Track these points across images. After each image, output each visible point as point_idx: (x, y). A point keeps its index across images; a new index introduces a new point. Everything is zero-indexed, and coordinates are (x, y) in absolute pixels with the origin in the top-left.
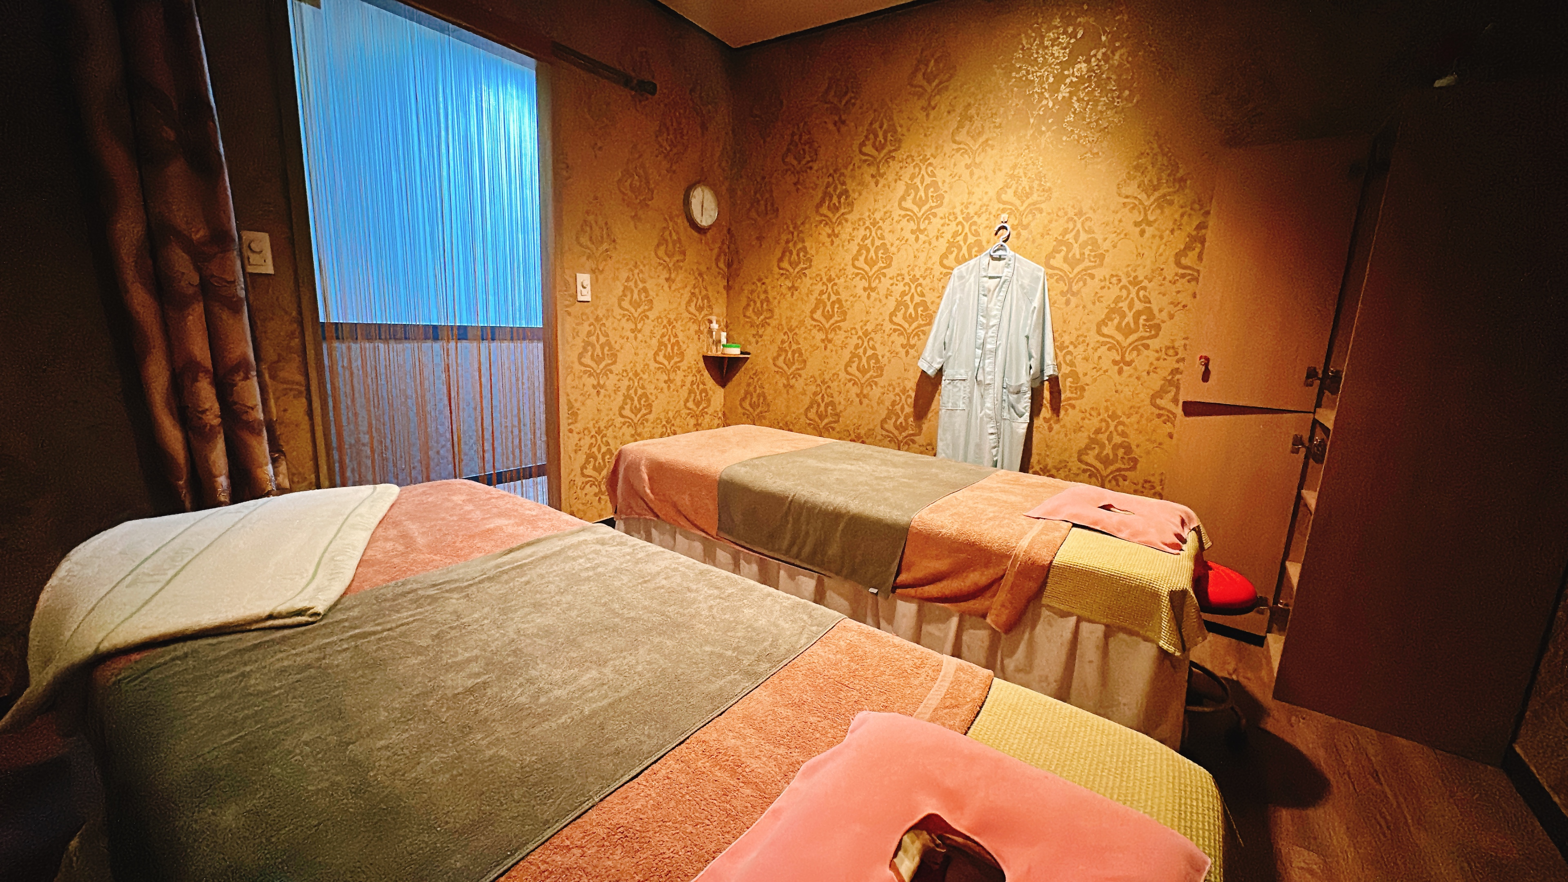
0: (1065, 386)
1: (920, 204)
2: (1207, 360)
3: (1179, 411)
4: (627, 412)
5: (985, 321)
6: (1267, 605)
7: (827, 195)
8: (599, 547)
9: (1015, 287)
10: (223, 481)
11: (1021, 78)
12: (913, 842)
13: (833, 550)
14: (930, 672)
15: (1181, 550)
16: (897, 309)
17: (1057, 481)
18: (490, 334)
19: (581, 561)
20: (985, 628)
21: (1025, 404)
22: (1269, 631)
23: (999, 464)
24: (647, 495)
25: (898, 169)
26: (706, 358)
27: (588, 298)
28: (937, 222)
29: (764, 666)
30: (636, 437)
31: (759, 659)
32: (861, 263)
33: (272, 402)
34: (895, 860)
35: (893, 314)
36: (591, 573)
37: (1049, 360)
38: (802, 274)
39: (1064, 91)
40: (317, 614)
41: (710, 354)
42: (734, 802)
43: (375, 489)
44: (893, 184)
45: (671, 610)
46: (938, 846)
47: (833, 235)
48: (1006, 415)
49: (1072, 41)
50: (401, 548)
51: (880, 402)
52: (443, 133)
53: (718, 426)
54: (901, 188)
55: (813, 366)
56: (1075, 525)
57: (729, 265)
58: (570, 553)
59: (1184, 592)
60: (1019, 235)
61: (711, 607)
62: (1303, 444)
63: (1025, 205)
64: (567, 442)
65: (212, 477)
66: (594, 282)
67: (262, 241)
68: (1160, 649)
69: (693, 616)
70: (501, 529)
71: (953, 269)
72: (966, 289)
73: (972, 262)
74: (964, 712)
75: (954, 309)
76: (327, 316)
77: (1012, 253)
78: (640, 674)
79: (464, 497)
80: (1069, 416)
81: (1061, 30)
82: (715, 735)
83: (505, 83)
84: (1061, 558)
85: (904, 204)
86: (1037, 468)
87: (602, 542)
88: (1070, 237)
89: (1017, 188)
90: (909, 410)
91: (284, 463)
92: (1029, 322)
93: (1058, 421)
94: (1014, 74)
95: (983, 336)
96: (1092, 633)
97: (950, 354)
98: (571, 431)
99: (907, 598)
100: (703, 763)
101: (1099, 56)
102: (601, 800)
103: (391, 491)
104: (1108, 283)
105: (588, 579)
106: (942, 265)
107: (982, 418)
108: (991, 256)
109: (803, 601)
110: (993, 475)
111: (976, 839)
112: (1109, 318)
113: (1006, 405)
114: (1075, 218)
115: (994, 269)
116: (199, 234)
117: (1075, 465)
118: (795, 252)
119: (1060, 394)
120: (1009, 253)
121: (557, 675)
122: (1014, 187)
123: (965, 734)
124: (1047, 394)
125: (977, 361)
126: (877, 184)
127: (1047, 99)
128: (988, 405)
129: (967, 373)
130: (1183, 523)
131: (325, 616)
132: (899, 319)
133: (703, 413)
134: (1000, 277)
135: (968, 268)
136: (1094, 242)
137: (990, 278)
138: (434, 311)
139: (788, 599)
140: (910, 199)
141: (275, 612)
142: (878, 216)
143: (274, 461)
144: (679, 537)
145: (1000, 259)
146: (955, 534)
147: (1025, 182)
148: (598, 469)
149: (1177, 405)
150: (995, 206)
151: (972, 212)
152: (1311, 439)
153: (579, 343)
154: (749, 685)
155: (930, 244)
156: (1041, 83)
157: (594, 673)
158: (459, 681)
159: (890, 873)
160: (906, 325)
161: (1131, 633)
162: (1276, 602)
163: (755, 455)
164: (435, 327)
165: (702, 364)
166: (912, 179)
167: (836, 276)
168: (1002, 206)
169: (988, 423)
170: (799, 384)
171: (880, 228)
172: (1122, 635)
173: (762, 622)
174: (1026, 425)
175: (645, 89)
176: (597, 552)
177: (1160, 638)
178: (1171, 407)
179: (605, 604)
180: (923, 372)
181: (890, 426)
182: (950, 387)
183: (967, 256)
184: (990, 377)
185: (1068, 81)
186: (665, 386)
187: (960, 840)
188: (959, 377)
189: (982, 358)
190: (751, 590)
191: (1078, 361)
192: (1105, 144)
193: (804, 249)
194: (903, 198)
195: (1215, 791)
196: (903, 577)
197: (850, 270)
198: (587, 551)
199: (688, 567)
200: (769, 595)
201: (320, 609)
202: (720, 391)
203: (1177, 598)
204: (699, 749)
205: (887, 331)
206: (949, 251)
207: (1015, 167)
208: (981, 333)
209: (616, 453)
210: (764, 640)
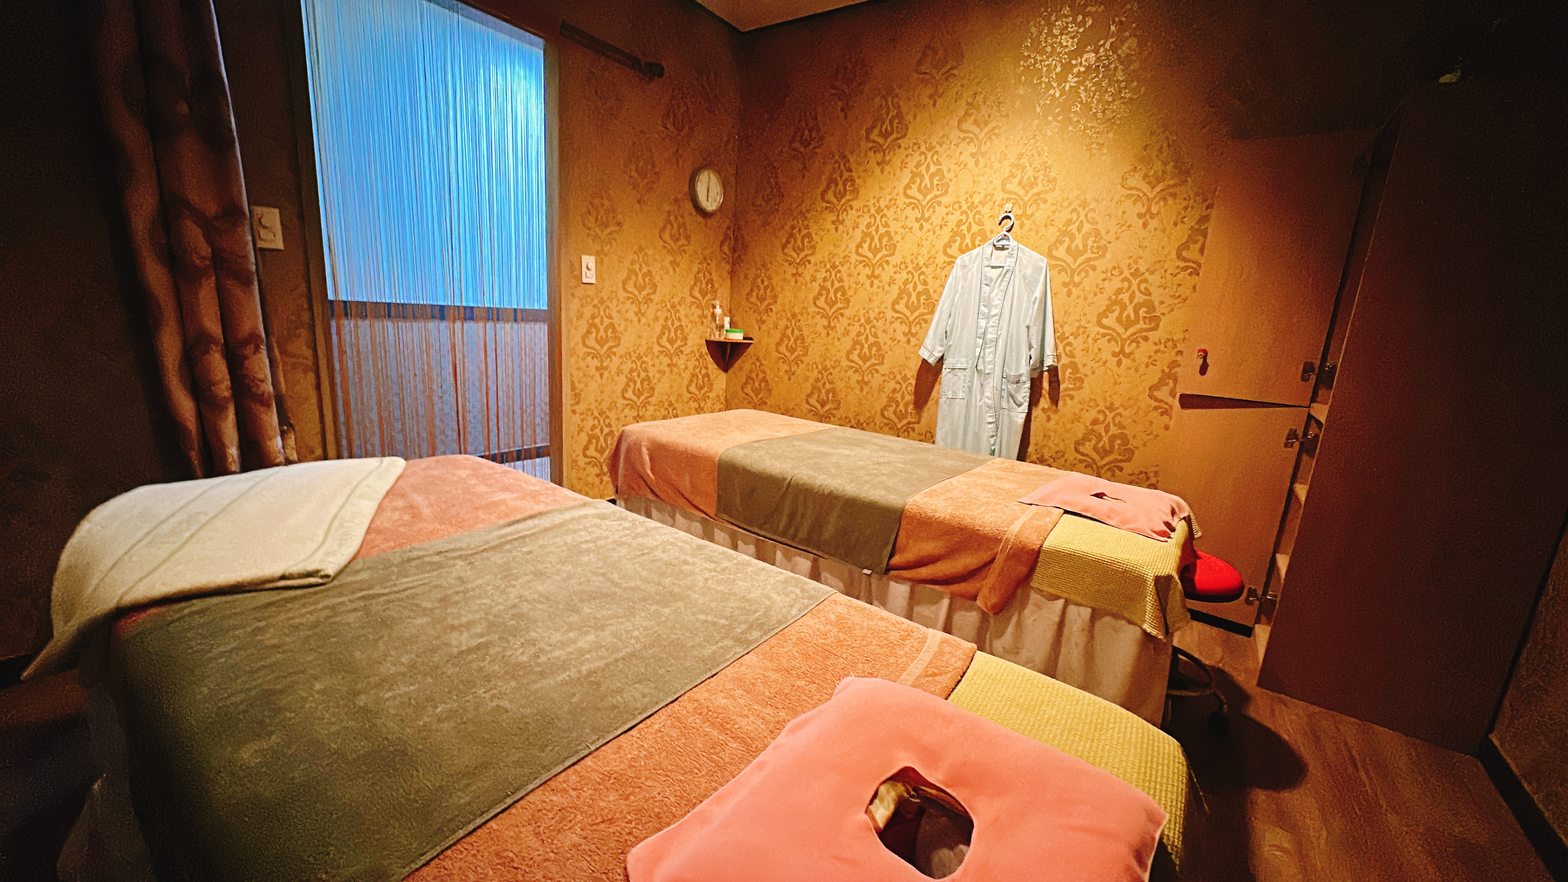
0: (1065, 375)
1: (924, 192)
2: (1205, 352)
3: (1176, 403)
4: (629, 394)
5: (986, 311)
6: (1256, 596)
7: (832, 181)
8: (598, 521)
9: (1017, 280)
10: (233, 452)
11: (1028, 66)
12: (888, 792)
13: (829, 531)
14: (916, 644)
15: (1169, 537)
16: (900, 297)
17: (1053, 471)
18: (494, 315)
19: (582, 533)
20: (975, 610)
21: (1024, 394)
22: (1258, 621)
23: (997, 453)
24: (648, 475)
25: (903, 157)
26: (709, 343)
27: (593, 281)
28: (941, 211)
29: (756, 634)
30: (638, 419)
31: (751, 627)
32: (865, 250)
33: (281, 374)
34: (871, 807)
35: (896, 302)
36: (591, 545)
37: (1049, 350)
38: (805, 262)
39: (1072, 80)
40: (327, 576)
41: (712, 338)
42: (722, 755)
43: (382, 462)
44: (898, 172)
45: (667, 581)
46: (912, 796)
47: (837, 222)
48: (1004, 404)
49: (1081, 30)
50: (406, 517)
51: (881, 389)
52: (451, 113)
53: (720, 410)
54: (906, 177)
55: (814, 354)
56: (1066, 512)
57: (734, 250)
58: (571, 526)
59: (1169, 578)
60: (1022, 226)
61: (707, 579)
62: (1297, 439)
63: (1030, 195)
64: (570, 422)
65: (223, 448)
66: (599, 263)
67: (272, 217)
68: (1144, 632)
69: (689, 588)
70: (504, 502)
71: (956, 258)
72: (969, 278)
73: (975, 252)
74: (946, 680)
75: (956, 298)
76: (336, 292)
77: (1015, 243)
78: (637, 639)
79: (468, 472)
80: (1067, 406)
81: (1070, 19)
82: (706, 695)
83: (512, 64)
84: (1051, 543)
85: (909, 192)
86: (1034, 457)
87: (603, 517)
88: (1073, 228)
89: (1022, 178)
90: (909, 398)
91: (293, 437)
92: (1030, 312)
93: (1056, 411)
94: (1022, 63)
95: (984, 326)
96: (1079, 616)
97: (951, 343)
98: (574, 412)
99: (900, 580)
100: (694, 720)
101: (1108, 46)
102: (597, 749)
103: (396, 465)
104: (1109, 274)
105: (588, 551)
106: (946, 254)
107: (981, 407)
108: (994, 245)
109: (796, 576)
110: (989, 463)
111: (948, 791)
112: (1109, 310)
113: (1005, 394)
114: (1080, 209)
115: (997, 258)
116: (212, 208)
117: (1071, 455)
118: (799, 240)
119: (1059, 385)
120: (1013, 243)
121: (557, 637)
122: (1019, 177)
123: (946, 699)
124: (1046, 385)
125: (978, 350)
126: (882, 171)
127: (1054, 88)
128: (988, 394)
129: (967, 362)
130: (1173, 513)
131: (334, 578)
132: (901, 307)
133: (705, 398)
134: (1003, 267)
135: (971, 258)
136: (1097, 233)
137: (993, 267)
138: (440, 290)
139: (782, 573)
140: (915, 187)
141: (287, 573)
142: (882, 204)
143: (283, 434)
144: (678, 517)
145: (1003, 248)
146: (948, 517)
147: (1030, 173)
148: (601, 451)
149: (1174, 397)
150: (999, 196)
151: (977, 201)
152: (1306, 433)
153: (583, 326)
154: (740, 651)
155: (934, 232)
156: (1049, 71)
157: (591, 637)
158: (462, 640)
159: (866, 817)
160: (908, 314)
161: (1116, 616)
162: (1265, 593)
163: (754, 439)
164: (442, 307)
165: (705, 350)
166: (917, 167)
167: (840, 263)
168: (1007, 196)
169: (987, 412)
170: (800, 370)
171: (884, 216)
172: (1108, 619)
173: (755, 595)
174: (1024, 415)
175: (653, 71)
176: (598, 526)
177: (1144, 621)
178: (1170, 400)
179: (603, 575)
180: (924, 361)
181: (889, 413)
182: (950, 376)
183: (970, 245)
184: (990, 367)
185: (1075, 70)
186: (667, 370)
187: (934, 792)
188: (959, 366)
189: (983, 347)
190: (749, 564)
191: (1078, 353)
192: (1111, 135)
193: (809, 235)
194: (908, 187)
195: (1182, 759)
196: (896, 560)
197: (854, 257)
198: (588, 525)
199: (685, 542)
200: (763, 569)
201: (331, 571)
202: (723, 376)
203: (1162, 583)
204: (690, 706)
205: (889, 319)
206: (952, 241)
207: (1020, 156)
208: (983, 323)
209: (617, 434)
210: (755, 612)
